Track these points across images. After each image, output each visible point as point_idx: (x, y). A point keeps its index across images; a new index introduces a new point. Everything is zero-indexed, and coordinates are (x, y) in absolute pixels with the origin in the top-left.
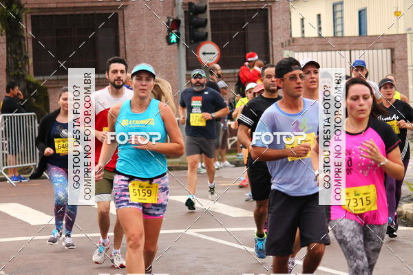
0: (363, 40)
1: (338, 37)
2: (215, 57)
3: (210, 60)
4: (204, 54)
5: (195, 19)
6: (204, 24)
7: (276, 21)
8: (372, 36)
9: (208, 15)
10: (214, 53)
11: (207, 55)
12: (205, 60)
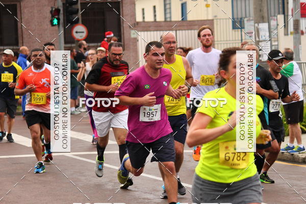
0: (185, 24)
1: (168, 21)
2: (84, 35)
3: (81, 37)
4: (77, 32)
5: (70, 9)
6: (76, 12)
7: (126, 9)
8: (190, 21)
9: (79, 6)
10: (83, 32)
11: (78, 34)
12: (77, 36)
